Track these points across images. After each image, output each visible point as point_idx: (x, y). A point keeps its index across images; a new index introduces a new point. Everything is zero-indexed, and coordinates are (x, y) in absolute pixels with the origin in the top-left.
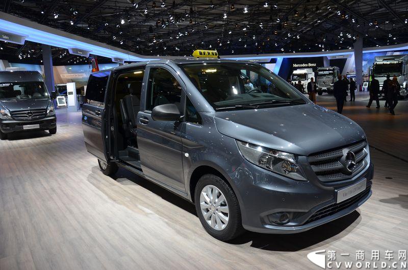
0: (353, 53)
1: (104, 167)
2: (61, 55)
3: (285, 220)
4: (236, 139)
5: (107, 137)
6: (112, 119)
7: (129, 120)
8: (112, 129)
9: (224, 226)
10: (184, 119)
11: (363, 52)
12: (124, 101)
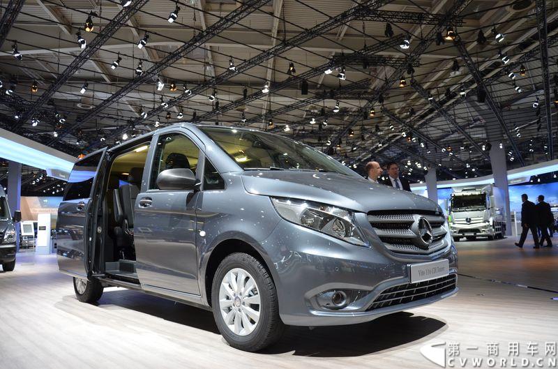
0: (426, 188)
1: (82, 289)
2: (35, 180)
3: (340, 303)
4: (270, 196)
5: (90, 239)
6: (100, 216)
7: (124, 217)
8: (99, 230)
9: (252, 328)
10: (201, 188)
11: (438, 186)
12: (119, 191)
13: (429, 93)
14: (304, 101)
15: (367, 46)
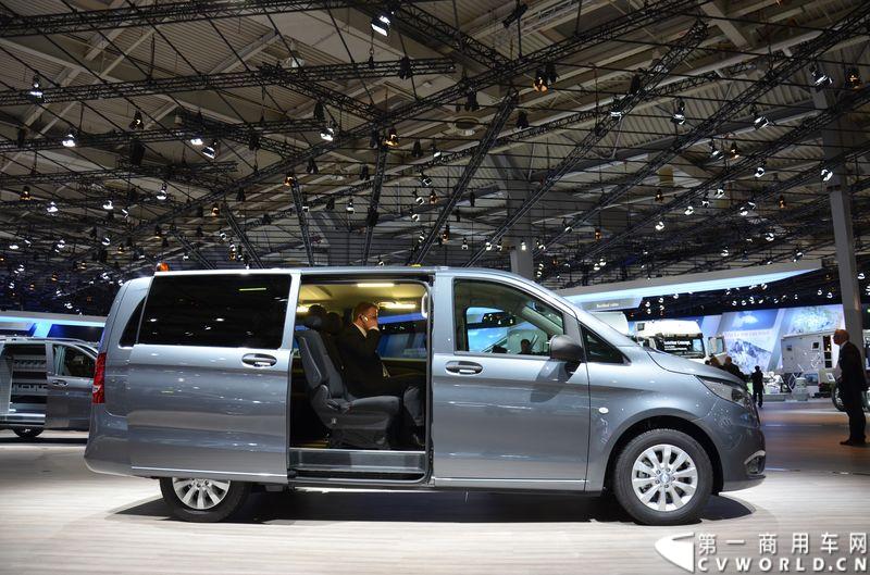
13: (305, 199)
14: (109, 172)
15: (266, 119)
